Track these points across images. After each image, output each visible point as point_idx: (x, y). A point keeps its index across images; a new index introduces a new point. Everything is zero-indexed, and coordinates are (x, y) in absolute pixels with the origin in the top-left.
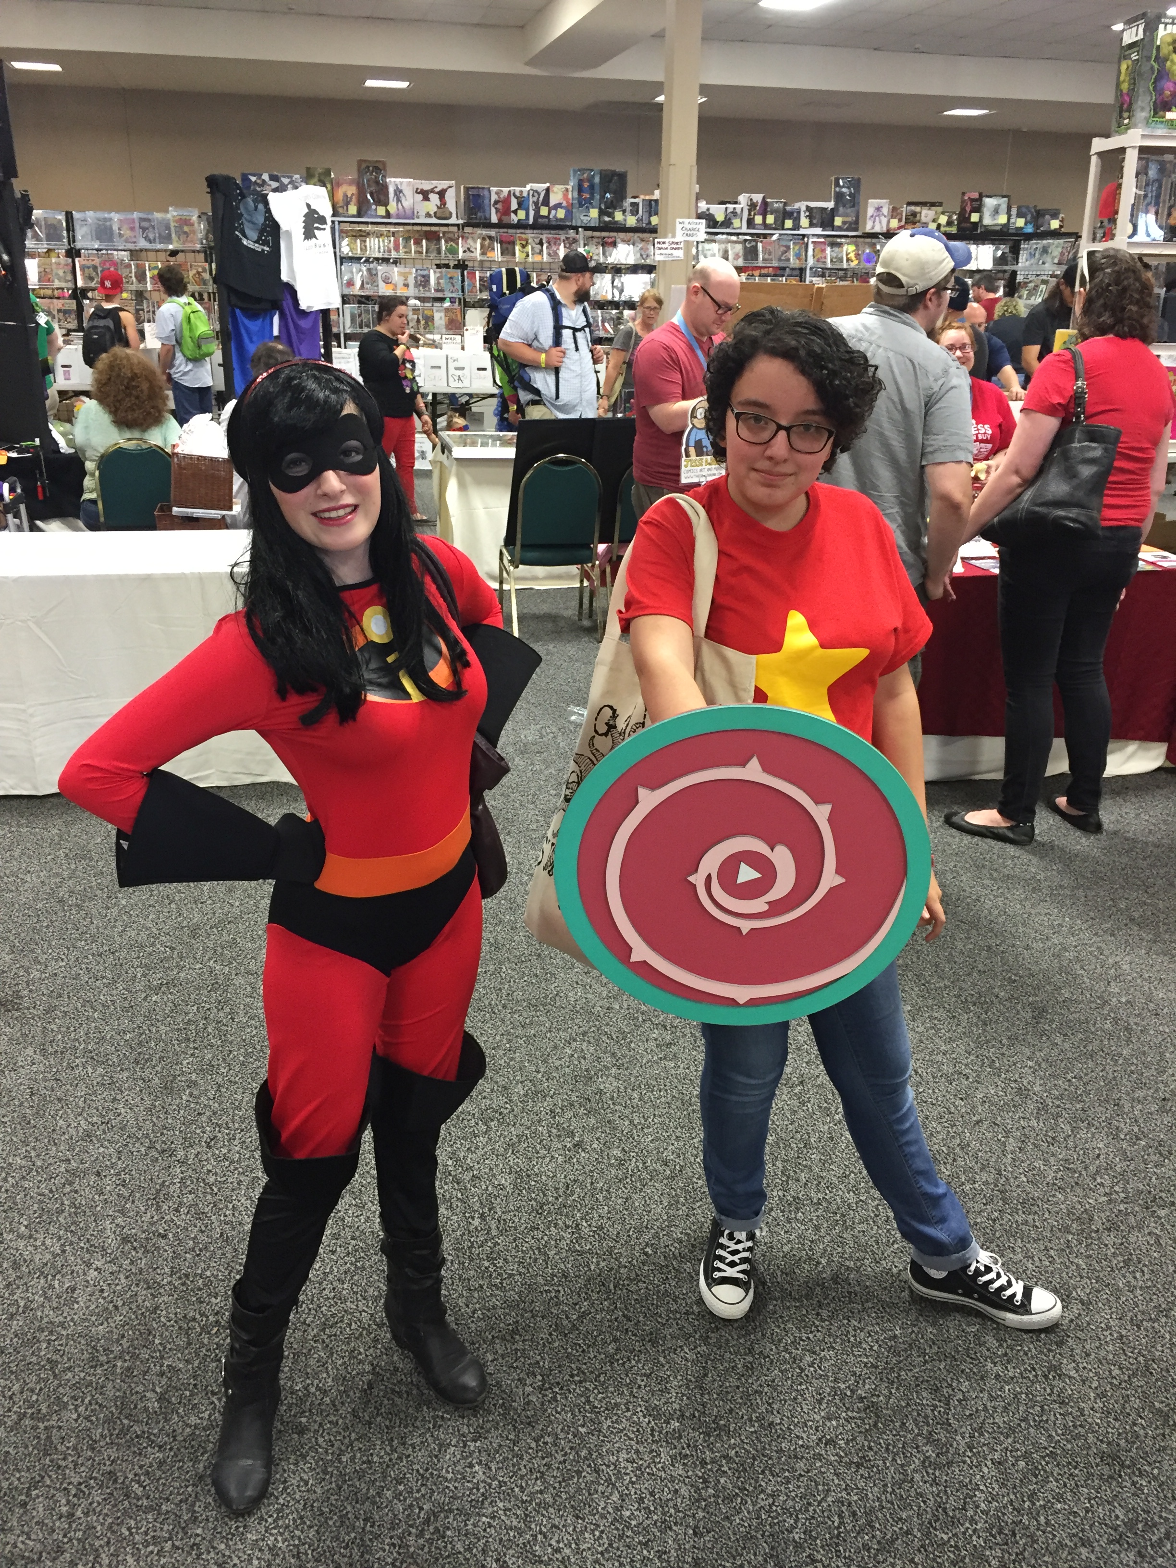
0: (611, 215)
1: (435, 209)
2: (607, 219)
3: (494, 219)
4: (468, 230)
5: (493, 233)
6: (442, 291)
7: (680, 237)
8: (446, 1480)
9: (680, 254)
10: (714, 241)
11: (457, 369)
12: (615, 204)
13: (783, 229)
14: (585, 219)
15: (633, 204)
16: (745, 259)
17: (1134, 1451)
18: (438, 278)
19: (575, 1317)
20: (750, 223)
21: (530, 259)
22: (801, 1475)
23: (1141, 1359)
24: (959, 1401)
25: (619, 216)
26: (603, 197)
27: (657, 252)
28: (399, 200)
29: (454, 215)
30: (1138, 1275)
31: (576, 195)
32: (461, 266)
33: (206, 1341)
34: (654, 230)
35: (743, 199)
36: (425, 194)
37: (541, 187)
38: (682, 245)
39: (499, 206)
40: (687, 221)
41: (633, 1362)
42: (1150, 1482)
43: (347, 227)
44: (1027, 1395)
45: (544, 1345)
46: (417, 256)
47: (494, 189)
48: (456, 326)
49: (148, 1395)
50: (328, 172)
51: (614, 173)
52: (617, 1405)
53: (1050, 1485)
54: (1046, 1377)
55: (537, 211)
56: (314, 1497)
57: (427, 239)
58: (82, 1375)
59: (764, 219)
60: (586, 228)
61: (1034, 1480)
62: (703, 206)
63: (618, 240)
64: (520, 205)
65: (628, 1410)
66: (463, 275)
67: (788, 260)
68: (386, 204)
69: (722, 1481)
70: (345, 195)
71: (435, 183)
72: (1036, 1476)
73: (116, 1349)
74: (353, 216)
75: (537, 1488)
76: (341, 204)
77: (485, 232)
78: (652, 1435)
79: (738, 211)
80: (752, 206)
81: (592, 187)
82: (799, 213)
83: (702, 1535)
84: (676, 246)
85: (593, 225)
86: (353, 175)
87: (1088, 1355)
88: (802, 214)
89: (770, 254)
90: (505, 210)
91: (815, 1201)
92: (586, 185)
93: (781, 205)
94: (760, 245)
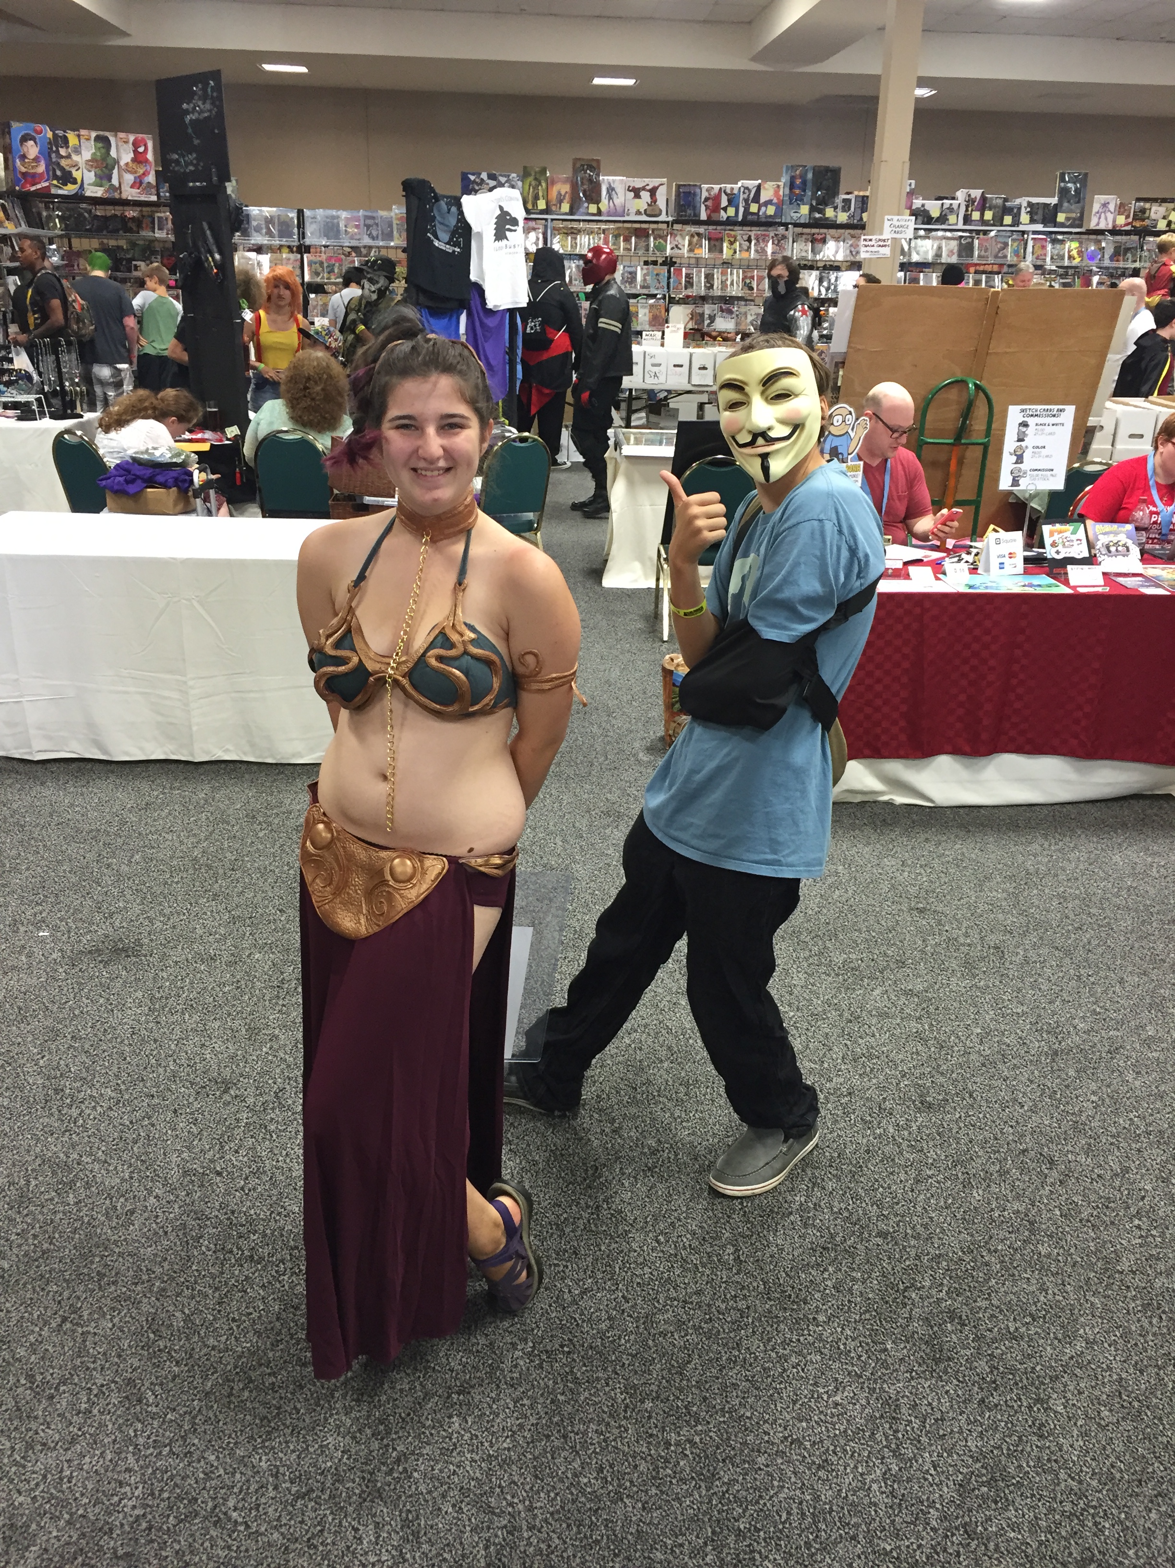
0: (821, 211)
1: (646, 207)
2: (817, 215)
3: (703, 216)
4: (676, 226)
5: (701, 230)
6: (648, 287)
7: (887, 234)
8: (424, 1426)
9: (886, 251)
10: (929, 238)
11: (653, 365)
12: (825, 202)
13: (1002, 225)
14: (795, 216)
15: (844, 200)
16: (960, 256)
17: (1105, 1492)
18: (645, 275)
19: (577, 1292)
20: (967, 220)
21: (737, 256)
22: (760, 1469)
23: (1136, 1404)
24: (936, 1420)
25: (830, 213)
26: (814, 193)
27: (863, 249)
28: (610, 198)
29: (664, 212)
30: (1155, 1321)
31: (787, 191)
32: (669, 263)
33: (237, 1272)
34: (862, 227)
35: (961, 194)
36: (637, 193)
37: (752, 184)
38: (889, 242)
39: (709, 203)
40: (896, 218)
41: (623, 1341)
42: (1113, 1526)
43: (561, 225)
44: (1007, 1423)
45: (543, 1315)
46: (626, 253)
47: (705, 187)
48: (660, 322)
49: (177, 1314)
50: (543, 171)
51: (827, 170)
52: (598, 1379)
53: (1008, 1514)
54: (1030, 1408)
55: (747, 209)
56: (301, 1425)
57: (637, 237)
58: (124, 1289)
59: (982, 215)
60: (796, 225)
61: (993, 1506)
62: (918, 203)
63: (828, 237)
64: (731, 202)
65: (607, 1385)
66: (669, 271)
67: (1005, 257)
68: (597, 201)
69: (682, 1463)
70: (559, 193)
71: (647, 180)
72: (996, 1503)
73: (158, 1270)
74: (566, 214)
75: (505, 1445)
76: (554, 202)
77: (693, 229)
78: (625, 1411)
79: (955, 207)
80: (970, 201)
81: (804, 183)
82: (1019, 209)
83: (650, 1511)
84: (883, 243)
85: (802, 221)
86: (568, 173)
87: (1080, 1393)
88: (1023, 210)
89: (986, 250)
90: (716, 207)
91: (835, 1210)
92: (798, 181)
93: (1000, 202)
94: (976, 242)
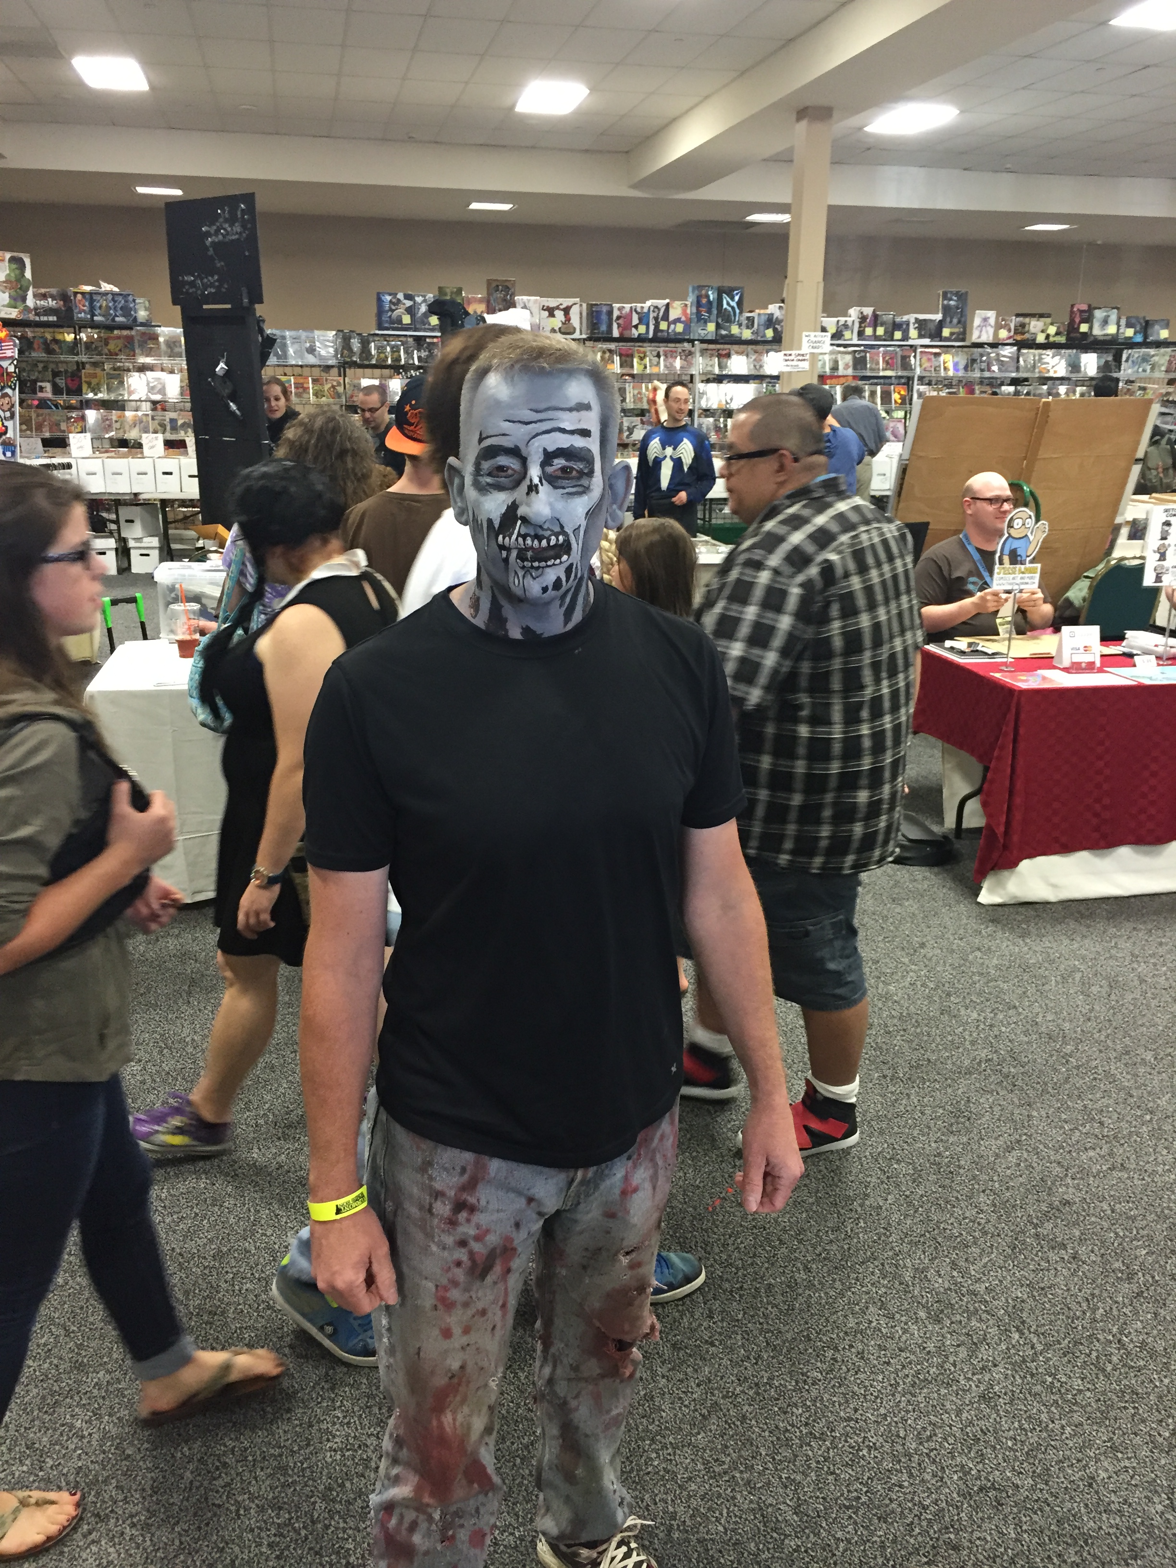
0: (727, 329)
1: (560, 325)
2: (724, 332)
3: (616, 333)
4: (590, 344)
5: (612, 346)
7: (806, 349)
9: (805, 365)
12: (732, 318)
13: (892, 340)
14: (702, 333)
15: (748, 318)
16: (855, 368)
20: (861, 334)
21: (648, 370)
25: (735, 330)
29: (578, 331)
31: (694, 310)
34: (778, 342)
35: (853, 312)
36: (551, 312)
37: (662, 303)
38: (808, 357)
39: (620, 321)
40: (812, 334)
47: (616, 306)
50: (459, 291)
51: (731, 289)
55: (657, 325)
59: (875, 331)
60: (702, 341)
63: (733, 352)
64: (640, 319)
71: (560, 300)
77: (606, 346)
79: (850, 323)
80: (863, 319)
81: (710, 302)
82: (908, 324)
84: (802, 358)
85: (709, 337)
86: (483, 294)
88: (911, 326)
90: (627, 325)
92: (704, 301)
93: (890, 318)
94: (869, 356)
